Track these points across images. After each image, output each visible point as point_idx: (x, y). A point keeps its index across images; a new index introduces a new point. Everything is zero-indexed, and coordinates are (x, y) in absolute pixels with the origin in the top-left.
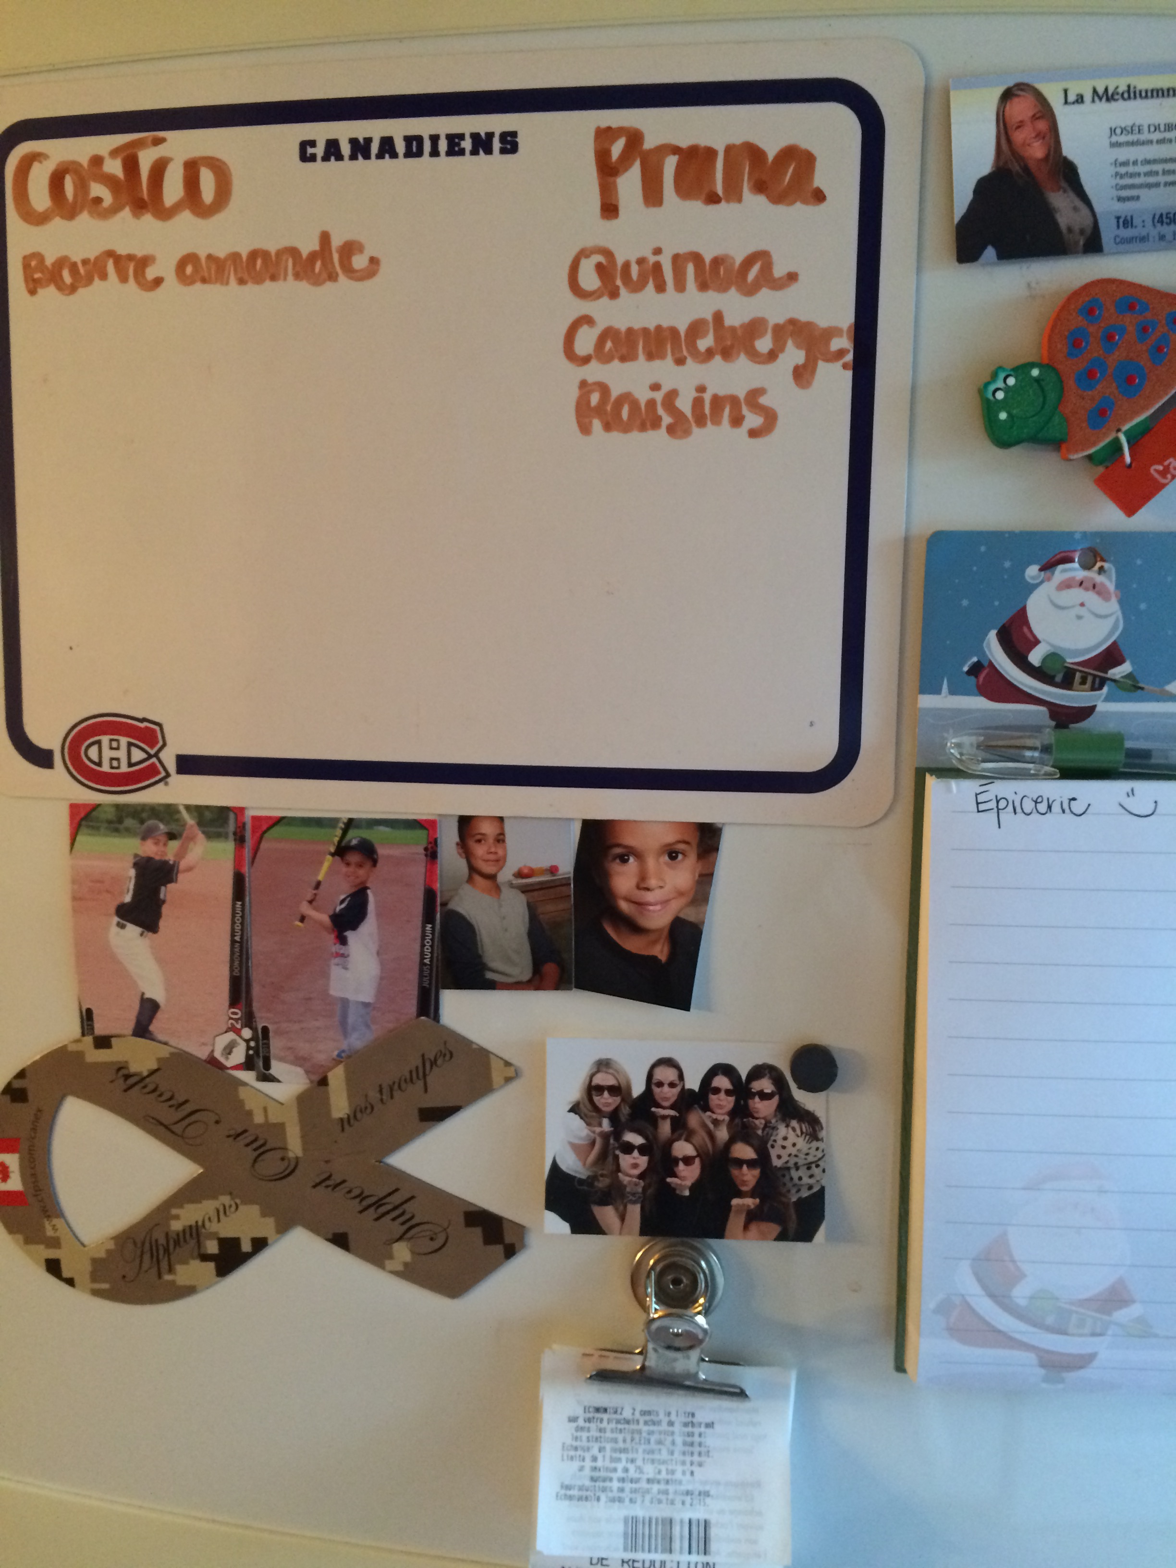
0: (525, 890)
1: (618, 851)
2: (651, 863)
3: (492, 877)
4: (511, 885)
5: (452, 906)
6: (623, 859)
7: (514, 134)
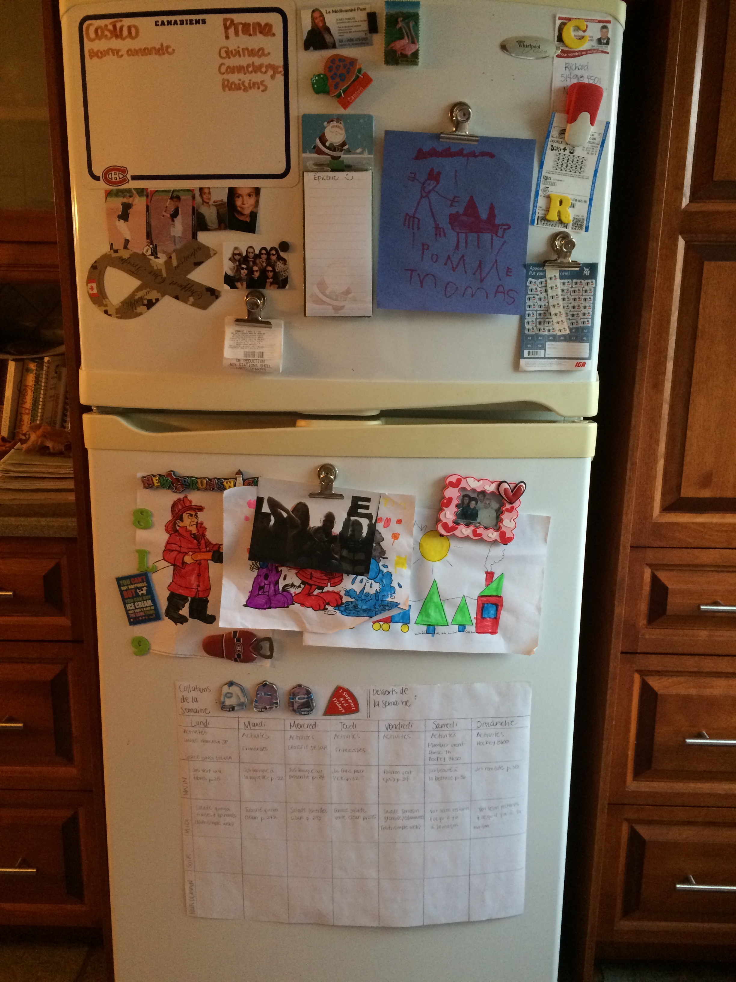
0: (216, 206)
1: (237, 195)
2: (245, 198)
3: (208, 203)
4: (213, 205)
5: (199, 210)
6: (238, 197)
7: (205, 19)
